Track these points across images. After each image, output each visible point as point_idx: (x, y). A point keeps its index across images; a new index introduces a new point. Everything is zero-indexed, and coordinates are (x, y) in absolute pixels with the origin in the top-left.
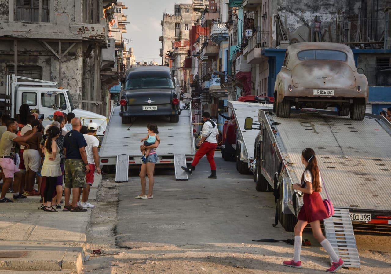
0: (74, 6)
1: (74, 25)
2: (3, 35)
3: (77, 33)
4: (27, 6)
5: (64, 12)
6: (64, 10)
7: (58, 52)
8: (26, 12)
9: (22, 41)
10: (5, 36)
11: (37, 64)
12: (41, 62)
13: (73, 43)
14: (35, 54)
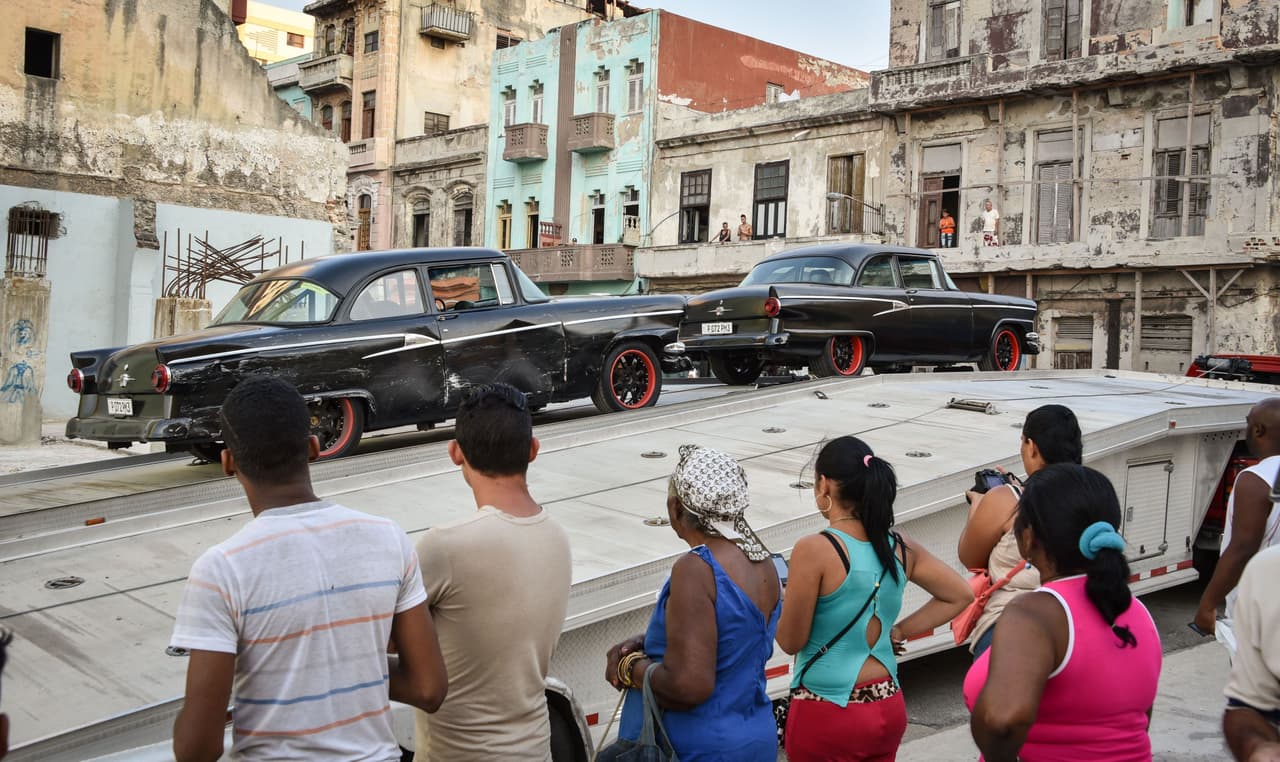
0: (1255, 205)
1: (1237, 238)
2: (1113, 264)
3: (1242, 251)
4: (1171, 213)
5: (1234, 217)
6: (1235, 213)
7: (1207, 290)
8: (1169, 223)
9: (1150, 273)
10: (1120, 266)
11: (1184, 312)
12: (1190, 309)
13: (1238, 270)
14: (1181, 294)
